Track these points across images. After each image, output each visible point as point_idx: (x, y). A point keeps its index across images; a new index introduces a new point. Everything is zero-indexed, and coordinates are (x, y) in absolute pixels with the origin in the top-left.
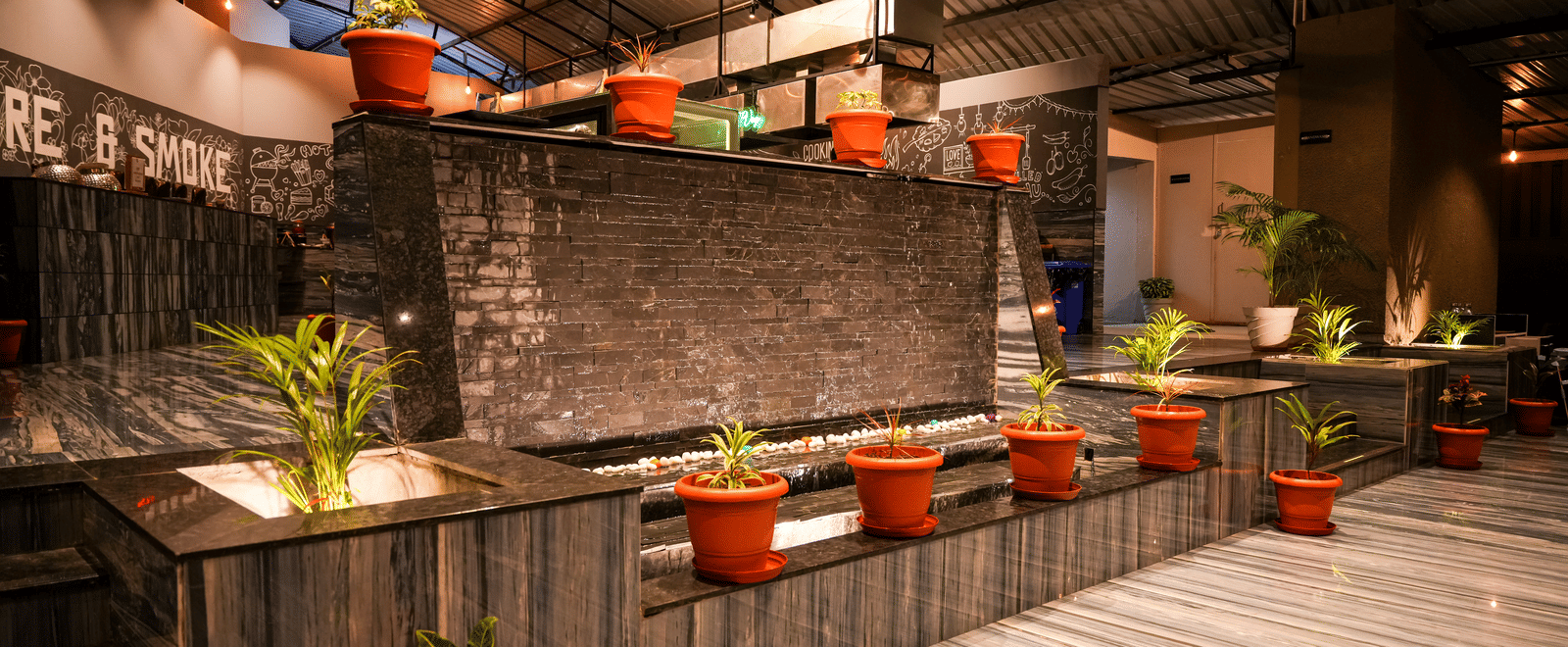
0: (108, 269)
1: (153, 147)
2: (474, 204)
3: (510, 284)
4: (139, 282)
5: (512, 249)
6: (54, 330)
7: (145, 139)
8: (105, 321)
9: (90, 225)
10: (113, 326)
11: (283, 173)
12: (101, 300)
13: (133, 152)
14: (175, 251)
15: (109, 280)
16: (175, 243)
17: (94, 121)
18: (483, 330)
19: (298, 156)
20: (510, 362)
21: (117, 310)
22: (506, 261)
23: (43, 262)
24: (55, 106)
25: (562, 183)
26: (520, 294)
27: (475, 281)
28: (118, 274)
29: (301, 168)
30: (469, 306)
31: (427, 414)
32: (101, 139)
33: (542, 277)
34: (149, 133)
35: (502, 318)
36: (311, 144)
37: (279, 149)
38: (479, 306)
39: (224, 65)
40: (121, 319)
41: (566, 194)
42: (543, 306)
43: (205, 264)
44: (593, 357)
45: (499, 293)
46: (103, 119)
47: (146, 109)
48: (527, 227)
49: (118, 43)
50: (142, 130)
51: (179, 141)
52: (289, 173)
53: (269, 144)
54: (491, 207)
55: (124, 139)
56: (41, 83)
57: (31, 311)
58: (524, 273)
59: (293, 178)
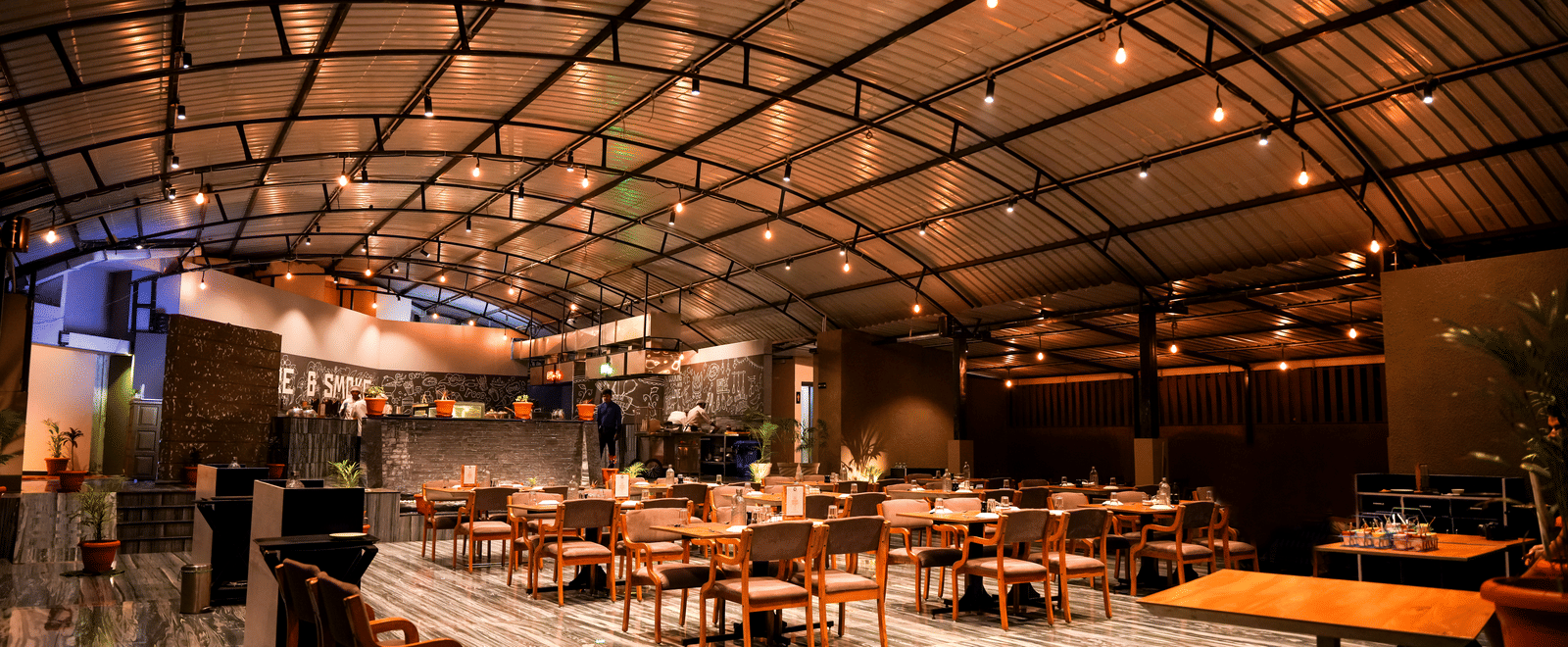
0: (310, 446)
1: (332, 383)
2: (393, 435)
3: (401, 454)
4: (320, 451)
5: (402, 446)
6: (292, 468)
7: (329, 380)
8: (308, 466)
9: (305, 432)
10: (310, 467)
11: (398, 389)
12: (307, 458)
13: (323, 387)
14: (334, 439)
15: (310, 450)
16: (334, 436)
17: (307, 375)
18: (393, 465)
19: (408, 379)
20: (400, 473)
21: (312, 462)
22: (401, 448)
23: (291, 446)
24: (291, 371)
25: (417, 429)
26: (404, 457)
27: (392, 454)
28: (313, 448)
29: (408, 386)
30: (391, 459)
31: (374, 482)
32: (310, 383)
33: (410, 452)
34: (331, 376)
35: (399, 462)
36: (415, 372)
37: (397, 376)
38: (393, 459)
39: (372, 333)
40: (313, 465)
41: (418, 432)
42: (410, 460)
43: (346, 443)
44: (423, 473)
45: (398, 456)
46: (312, 374)
47: (330, 365)
48: (407, 440)
49: (320, 337)
50: (328, 376)
51: (345, 378)
52: (402, 389)
53: (392, 373)
54: (397, 436)
55: (320, 381)
56: (288, 362)
57: (286, 461)
58: (405, 451)
59: (404, 391)
